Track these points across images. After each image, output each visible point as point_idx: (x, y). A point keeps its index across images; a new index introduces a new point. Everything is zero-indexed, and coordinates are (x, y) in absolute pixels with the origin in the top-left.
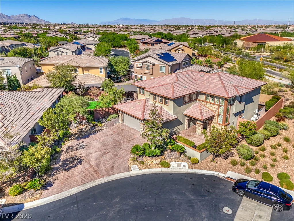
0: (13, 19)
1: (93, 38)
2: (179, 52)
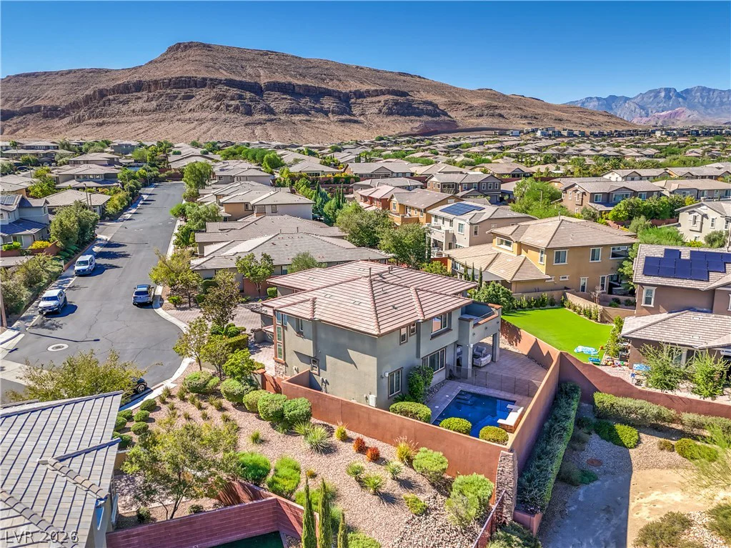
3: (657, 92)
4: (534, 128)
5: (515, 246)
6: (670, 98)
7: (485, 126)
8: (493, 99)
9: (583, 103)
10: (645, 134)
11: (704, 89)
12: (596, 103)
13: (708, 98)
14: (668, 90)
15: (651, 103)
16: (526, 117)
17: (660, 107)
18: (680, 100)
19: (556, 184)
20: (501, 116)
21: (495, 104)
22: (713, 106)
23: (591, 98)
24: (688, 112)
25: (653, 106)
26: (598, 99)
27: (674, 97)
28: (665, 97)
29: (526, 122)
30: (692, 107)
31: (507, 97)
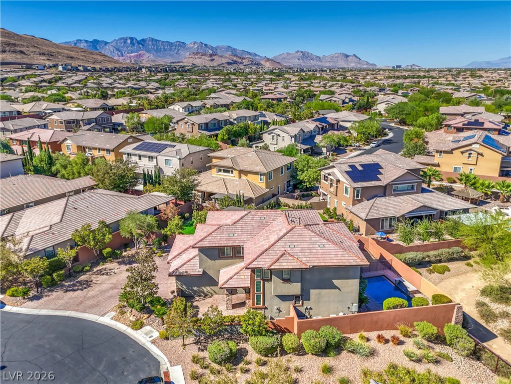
0: (323, 60)
1: (386, 104)
2: (469, 157)
3: (125, 40)
4: (54, 63)
5: (236, 173)
6: (134, 44)
7: (10, 60)
8: (9, 37)
9: (75, 44)
10: (135, 70)
11: (153, 39)
12: (85, 44)
13: (157, 46)
14: (132, 39)
15: (122, 47)
16: (43, 54)
17: (129, 50)
18: (141, 46)
19: (144, 115)
20: (22, 52)
21: (13, 42)
22: (161, 51)
23: (81, 40)
24: (147, 55)
25: (124, 49)
26: (86, 41)
27: (136, 44)
28: (131, 44)
29: (45, 58)
30: (148, 51)
31: (21, 36)
